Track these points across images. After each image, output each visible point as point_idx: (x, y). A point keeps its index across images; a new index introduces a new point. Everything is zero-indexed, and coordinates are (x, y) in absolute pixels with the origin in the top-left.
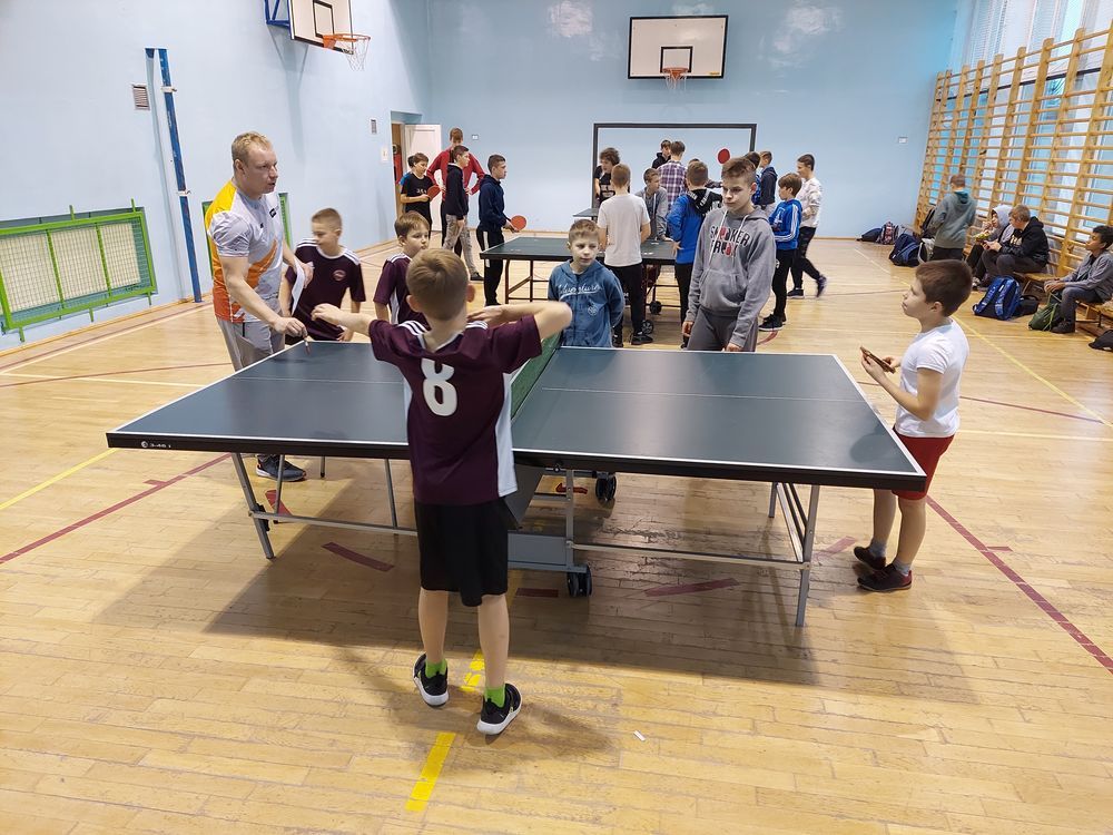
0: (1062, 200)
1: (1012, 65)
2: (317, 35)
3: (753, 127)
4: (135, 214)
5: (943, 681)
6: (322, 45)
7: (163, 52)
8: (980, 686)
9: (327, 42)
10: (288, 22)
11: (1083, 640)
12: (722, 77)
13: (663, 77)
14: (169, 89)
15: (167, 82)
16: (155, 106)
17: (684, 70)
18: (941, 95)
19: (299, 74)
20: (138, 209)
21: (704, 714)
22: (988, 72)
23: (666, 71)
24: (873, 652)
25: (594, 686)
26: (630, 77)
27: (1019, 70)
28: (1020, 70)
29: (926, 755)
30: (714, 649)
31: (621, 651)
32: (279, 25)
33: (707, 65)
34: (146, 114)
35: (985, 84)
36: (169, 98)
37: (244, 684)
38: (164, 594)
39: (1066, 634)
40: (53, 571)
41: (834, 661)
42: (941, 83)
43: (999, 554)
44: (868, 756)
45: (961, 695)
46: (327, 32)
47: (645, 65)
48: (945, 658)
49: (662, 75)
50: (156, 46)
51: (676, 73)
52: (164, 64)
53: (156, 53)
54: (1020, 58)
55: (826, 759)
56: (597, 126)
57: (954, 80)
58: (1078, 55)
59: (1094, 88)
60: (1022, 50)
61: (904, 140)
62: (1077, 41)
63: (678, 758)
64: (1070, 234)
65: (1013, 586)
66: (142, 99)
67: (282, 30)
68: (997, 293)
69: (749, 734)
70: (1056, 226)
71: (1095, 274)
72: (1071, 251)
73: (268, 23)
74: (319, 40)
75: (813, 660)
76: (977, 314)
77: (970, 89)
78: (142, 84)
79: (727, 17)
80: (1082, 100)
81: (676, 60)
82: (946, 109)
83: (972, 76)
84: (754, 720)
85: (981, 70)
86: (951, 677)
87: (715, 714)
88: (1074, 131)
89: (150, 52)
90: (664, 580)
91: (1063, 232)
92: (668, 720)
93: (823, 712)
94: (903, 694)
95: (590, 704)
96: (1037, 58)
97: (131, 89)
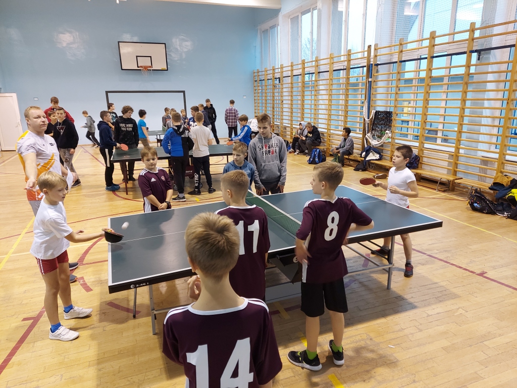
0: (321, 119)
1: (289, 68)
11: (460, 267)
12: (168, 70)
17: (150, 67)
21: (399, 331)
22: (277, 71)
23: (141, 67)
26: (122, 69)
27: (292, 70)
29: (468, 318)
30: (376, 307)
33: (159, 64)
35: (277, 76)
39: (455, 267)
42: (256, 74)
44: (456, 325)
47: (129, 64)
48: (437, 285)
49: (139, 69)
51: (146, 68)
54: (292, 66)
56: (107, 92)
57: (260, 74)
58: (317, 66)
59: (328, 78)
60: (292, 63)
61: (245, 97)
62: (316, 61)
63: (411, 349)
64: (329, 131)
68: (315, 155)
70: (322, 128)
71: (348, 144)
72: (330, 137)
75: (406, 299)
76: (309, 163)
79: (165, 44)
81: (144, 62)
82: (259, 85)
83: (270, 72)
84: (415, 326)
85: (274, 70)
86: (445, 291)
87: (403, 329)
88: (320, 94)
91: (326, 131)
92: (393, 337)
94: (440, 301)
96: (300, 66)
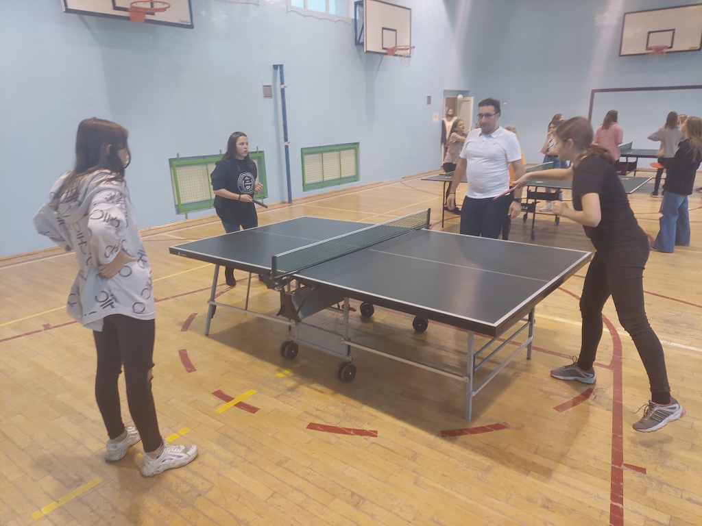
2: (383, 48)
4: (258, 154)
6: (386, 54)
7: (282, 67)
9: (391, 52)
10: (364, 43)
12: (700, 49)
14: (283, 86)
15: (282, 83)
16: (275, 96)
17: (666, 47)
19: (375, 72)
20: (260, 152)
23: (651, 49)
26: (621, 55)
32: (359, 43)
33: (687, 41)
34: (270, 101)
36: (283, 91)
43: (627, 472)
46: (391, 46)
47: (634, 46)
49: (646, 52)
50: (279, 63)
51: (659, 50)
52: (282, 73)
53: (279, 68)
56: (594, 92)
66: (268, 92)
67: (361, 48)
73: (355, 44)
74: (384, 51)
78: (270, 85)
81: (660, 41)
89: (275, 67)
97: (262, 87)
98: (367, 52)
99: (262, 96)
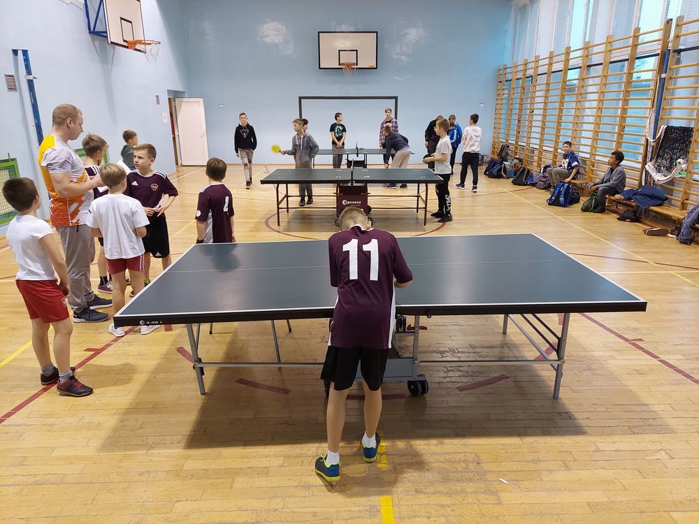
0: (583, 138)
1: (547, 61)
2: (124, 41)
3: (396, 98)
4: (11, 163)
5: (651, 422)
6: (127, 47)
7: (25, 52)
8: (671, 422)
9: (130, 45)
10: (106, 32)
12: (376, 68)
13: (342, 68)
14: (30, 77)
15: (29, 72)
16: (20, 88)
17: (354, 64)
18: (502, 80)
19: (110, 66)
20: (13, 160)
22: (530, 66)
23: (343, 64)
24: (605, 410)
25: (460, 453)
26: (320, 68)
28: (551, 64)
29: (667, 468)
30: (517, 420)
31: (464, 428)
32: (98, 34)
33: (367, 61)
34: (15, 94)
35: (530, 72)
36: (30, 83)
37: (232, 483)
38: (141, 427)
40: (49, 421)
41: (588, 418)
42: (501, 72)
43: (638, 343)
44: (637, 474)
45: (665, 430)
46: (130, 39)
47: (329, 61)
48: (645, 408)
49: (340, 67)
50: (20, 47)
51: (349, 65)
52: (26, 60)
53: (20, 53)
54: (551, 58)
55: (615, 479)
56: (300, 98)
57: (508, 70)
58: (587, 56)
59: (600, 74)
60: (551, 53)
62: (585, 49)
65: (656, 362)
66: (12, 84)
67: (101, 38)
68: (560, 192)
69: (565, 470)
71: (614, 179)
73: (89, 33)
74: (125, 44)
76: (549, 204)
77: (520, 75)
78: (12, 74)
79: (377, 32)
80: (591, 81)
81: (348, 58)
82: (505, 87)
83: (521, 68)
84: (564, 461)
85: (526, 64)
86: (654, 419)
87: (540, 461)
88: (588, 99)
89: (15, 52)
90: (465, 380)
92: (515, 468)
93: (598, 450)
94: (634, 433)
95: (463, 465)
96: (563, 57)
97: (4, 77)
98: (112, 43)
99: (6, 89)
